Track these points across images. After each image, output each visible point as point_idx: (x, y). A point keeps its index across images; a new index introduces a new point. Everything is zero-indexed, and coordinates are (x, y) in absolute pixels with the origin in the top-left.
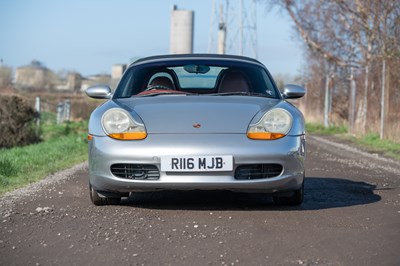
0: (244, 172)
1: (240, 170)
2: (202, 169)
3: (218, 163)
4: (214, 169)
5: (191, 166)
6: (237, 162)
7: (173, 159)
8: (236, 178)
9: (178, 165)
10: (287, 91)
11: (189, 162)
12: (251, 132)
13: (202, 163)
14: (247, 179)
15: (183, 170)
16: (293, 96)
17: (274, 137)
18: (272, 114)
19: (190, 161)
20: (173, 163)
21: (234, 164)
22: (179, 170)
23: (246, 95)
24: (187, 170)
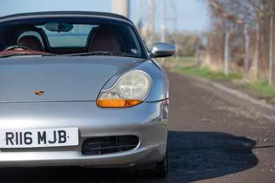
0: (94, 146)
1: (88, 144)
2: (42, 145)
3: (60, 137)
4: (57, 144)
5: (28, 141)
6: (83, 135)
7: (7, 134)
8: (84, 152)
9: (14, 140)
10: (155, 49)
11: (26, 136)
12: (101, 99)
13: (42, 137)
14: (97, 153)
15: (19, 146)
16: (161, 54)
17: (128, 104)
18: (129, 78)
19: (28, 136)
20: (7, 139)
21: (80, 138)
22: (15, 146)
23: (108, 54)
24: (24, 146)
